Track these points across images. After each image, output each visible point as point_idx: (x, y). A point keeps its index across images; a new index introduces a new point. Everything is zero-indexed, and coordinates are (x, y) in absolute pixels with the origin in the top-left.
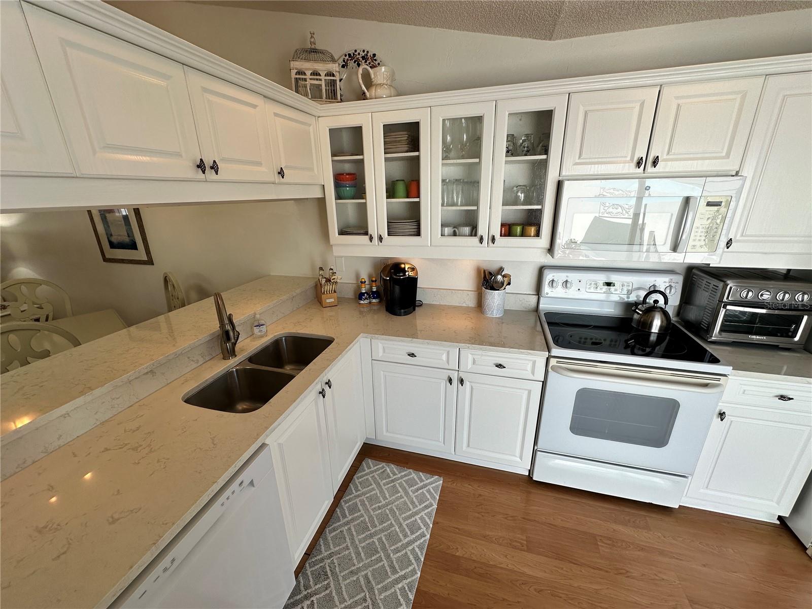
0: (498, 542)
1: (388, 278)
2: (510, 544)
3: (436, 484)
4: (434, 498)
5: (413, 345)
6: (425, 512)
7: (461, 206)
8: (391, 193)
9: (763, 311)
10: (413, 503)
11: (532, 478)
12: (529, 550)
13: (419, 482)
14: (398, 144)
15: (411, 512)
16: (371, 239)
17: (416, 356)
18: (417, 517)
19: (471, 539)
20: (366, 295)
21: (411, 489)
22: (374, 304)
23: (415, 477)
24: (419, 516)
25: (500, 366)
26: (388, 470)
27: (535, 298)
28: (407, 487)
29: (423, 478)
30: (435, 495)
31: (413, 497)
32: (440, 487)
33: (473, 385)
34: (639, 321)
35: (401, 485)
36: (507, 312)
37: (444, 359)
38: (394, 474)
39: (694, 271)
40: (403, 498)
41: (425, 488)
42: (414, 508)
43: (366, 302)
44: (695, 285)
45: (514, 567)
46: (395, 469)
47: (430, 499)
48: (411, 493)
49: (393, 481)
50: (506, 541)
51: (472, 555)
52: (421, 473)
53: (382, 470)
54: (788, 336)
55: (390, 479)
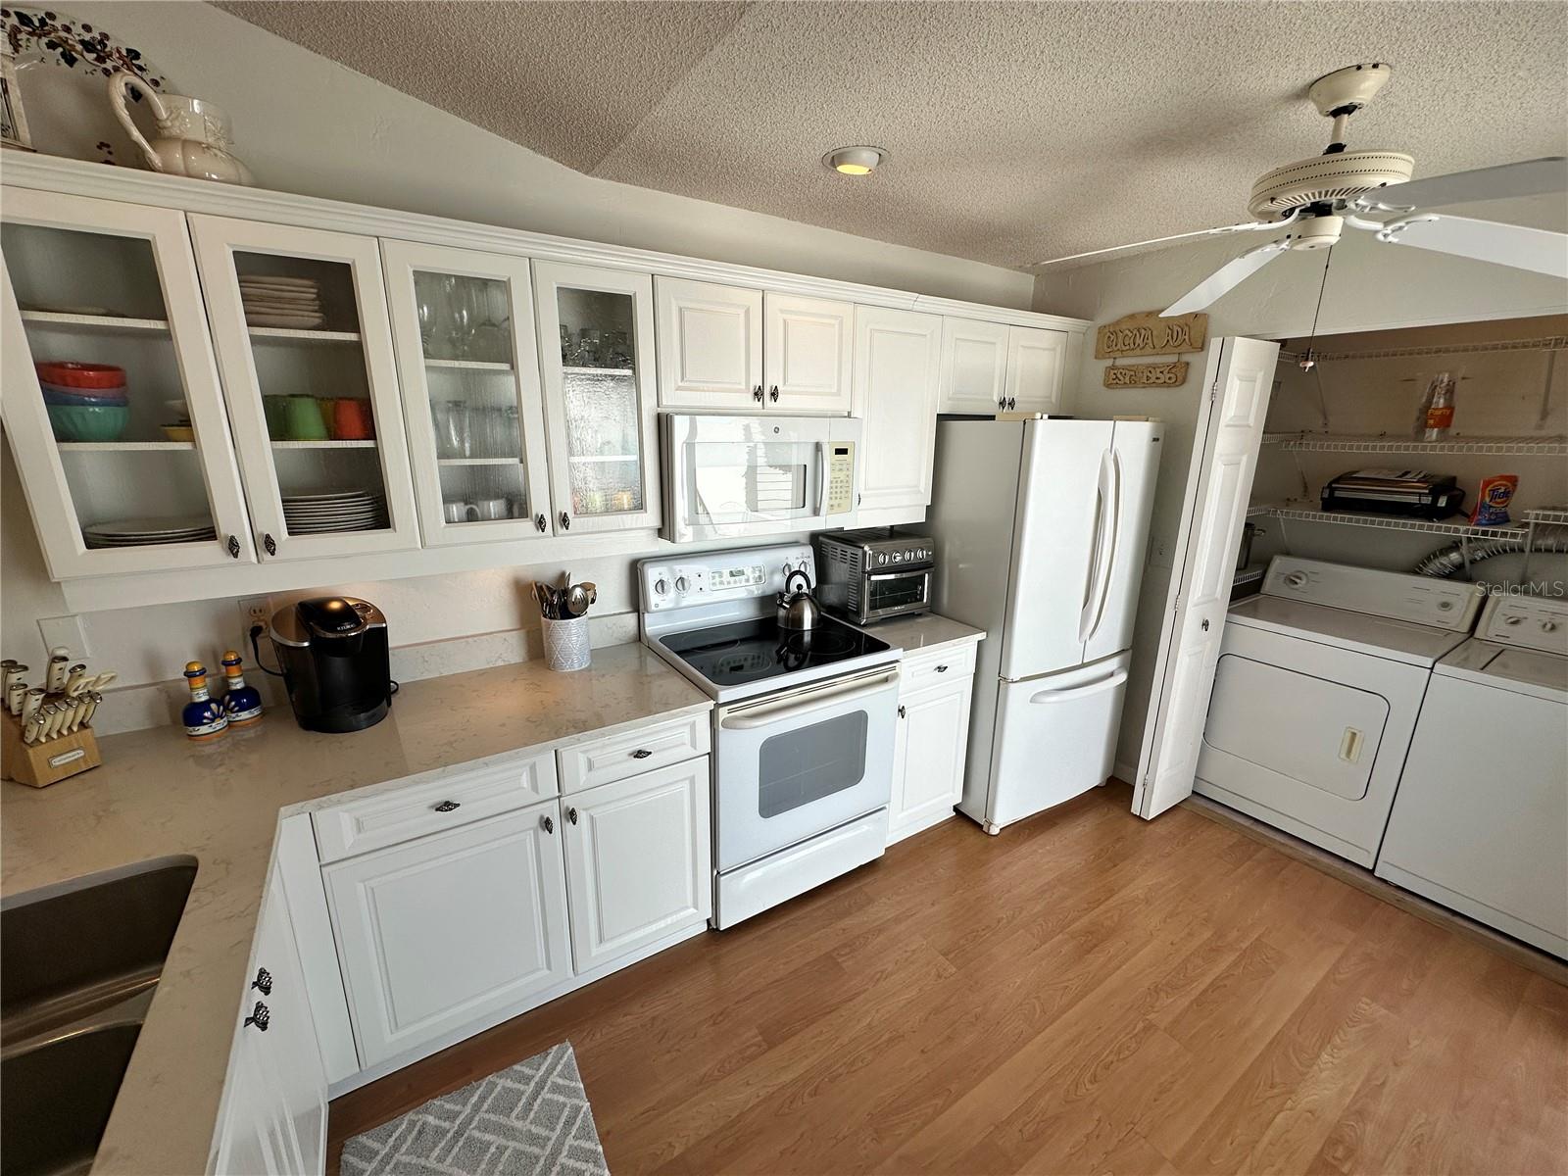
0: (724, 1073)
1: (306, 644)
2: (743, 1059)
3: (562, 1062)
4: (574, 1092)
5: (448, 781)
6: (573, 1134)
7: (471, 457)
8: (280, 426)
9: (891, 577)
10: (534, 1139)
11: (717, 929)
12: (771, 1046)
13: (522, 1087)
14: (287, 306)
15: (542, 1161)
16: (233, 547)
17: (458, 805)
18: (562, 1159)
19: (683, 1106)
20: (213, 706)
21: (514, 1115)
22: (245, 726)
23: (509, 1084)
24: (565, 1153)
25: (640, 754)
26: (431, 1119)
27: (632, 619)
28: (502, 1119)
29: (527, 1071)
30: (573, 1084)
31: (529, 1126)
32: (574, 1062)
33: (592, 812)
34: (787, 619)
35: (485, 1127)
36: (595, 654)
37: (525, 785)
38: (452, 1116)
39: (821, 538)
40: (506, 1148)
41: (543, 1088)
42: (543, 1148)
43: (219, 724)
44: (827, 556)
45: (769, 1089)
46: (448, 1106)
47: (567, 1101)
48: (519, 1124)
49: (459, 1134)
50: (734, 1061)
51: (700, 1132)
52: (517, 1067)
53: (415, 1133)
54: (917, 600)
55: (449, 1135)
